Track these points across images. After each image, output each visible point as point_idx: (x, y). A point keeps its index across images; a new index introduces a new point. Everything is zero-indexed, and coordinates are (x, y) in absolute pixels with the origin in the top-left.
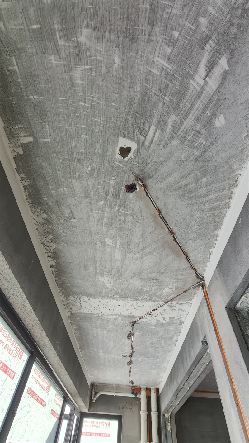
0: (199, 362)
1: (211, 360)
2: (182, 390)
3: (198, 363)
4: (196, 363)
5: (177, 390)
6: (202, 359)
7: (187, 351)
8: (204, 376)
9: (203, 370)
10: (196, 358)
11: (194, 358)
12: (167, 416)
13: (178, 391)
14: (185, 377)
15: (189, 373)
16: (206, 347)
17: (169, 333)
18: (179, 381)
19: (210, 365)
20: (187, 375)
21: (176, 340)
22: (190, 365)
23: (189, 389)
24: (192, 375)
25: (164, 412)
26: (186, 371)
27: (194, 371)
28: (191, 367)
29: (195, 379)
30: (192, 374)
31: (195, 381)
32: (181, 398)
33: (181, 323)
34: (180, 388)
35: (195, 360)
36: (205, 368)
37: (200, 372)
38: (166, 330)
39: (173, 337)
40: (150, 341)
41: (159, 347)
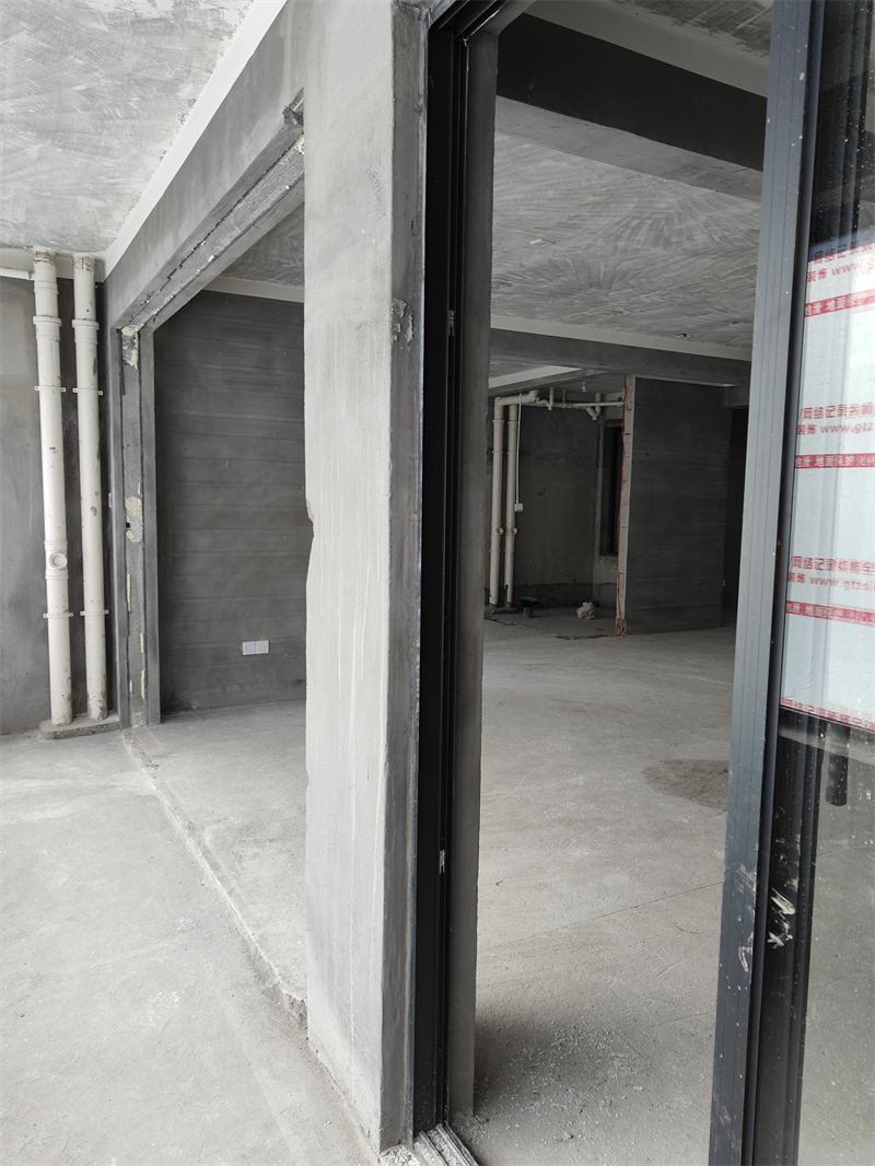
0: (260, 180)
1: (302, 178)
2: (189, 262)
3: (257, 183)
4: (251, 180)
5: (173, 259)
6: (272, 172)
7: (227, 139)
8: (266, 227)
9: (269, 206)
10: (252, 165)
11: (248, 163)
12: (128, 332)
13: (176, 264)
14: (205, 222)
15: (222, 212)
16: (297, 131)
17: (166, 63)
18: (184, 235)
19: (294, 192)
20: (212, 214)
21: (191, 97)
22: (229, 187)
23: (214, 260)
24: (230, 220)
25: (119, 321)
26: (214, 204)
27: (239, 206)
28: (230, 192)
29: (238, 231)
30: (232, 214)
31: (237, 239)
32: (183, 285)
33: (221, 32)
34: (184, 255)
35: (249, 169)
36: (279, 201)
37: (257, 213)
38: (154, 52)
39: (180, 86)
40: (79, 84)
41: (117, 116)
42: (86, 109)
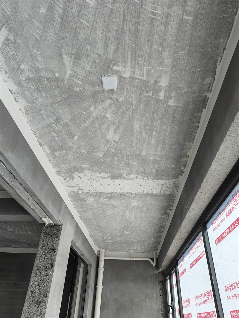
39: (50, 151)
40: (77, 139)
41: (54, 124)
42: (67, 125)
